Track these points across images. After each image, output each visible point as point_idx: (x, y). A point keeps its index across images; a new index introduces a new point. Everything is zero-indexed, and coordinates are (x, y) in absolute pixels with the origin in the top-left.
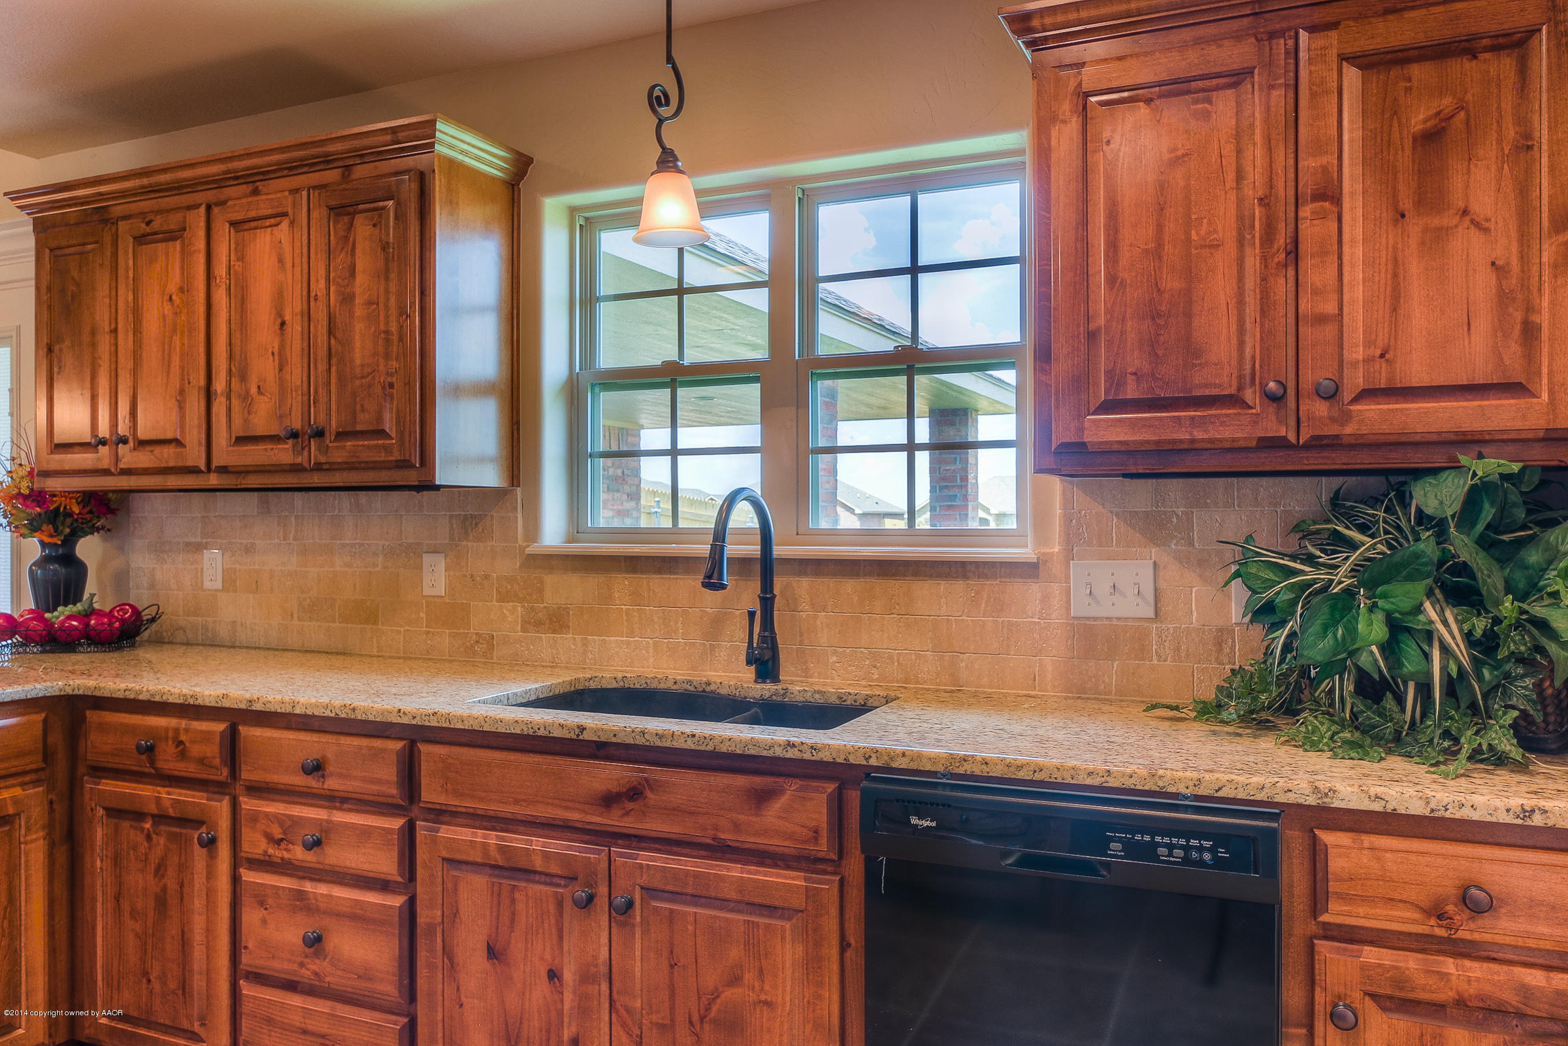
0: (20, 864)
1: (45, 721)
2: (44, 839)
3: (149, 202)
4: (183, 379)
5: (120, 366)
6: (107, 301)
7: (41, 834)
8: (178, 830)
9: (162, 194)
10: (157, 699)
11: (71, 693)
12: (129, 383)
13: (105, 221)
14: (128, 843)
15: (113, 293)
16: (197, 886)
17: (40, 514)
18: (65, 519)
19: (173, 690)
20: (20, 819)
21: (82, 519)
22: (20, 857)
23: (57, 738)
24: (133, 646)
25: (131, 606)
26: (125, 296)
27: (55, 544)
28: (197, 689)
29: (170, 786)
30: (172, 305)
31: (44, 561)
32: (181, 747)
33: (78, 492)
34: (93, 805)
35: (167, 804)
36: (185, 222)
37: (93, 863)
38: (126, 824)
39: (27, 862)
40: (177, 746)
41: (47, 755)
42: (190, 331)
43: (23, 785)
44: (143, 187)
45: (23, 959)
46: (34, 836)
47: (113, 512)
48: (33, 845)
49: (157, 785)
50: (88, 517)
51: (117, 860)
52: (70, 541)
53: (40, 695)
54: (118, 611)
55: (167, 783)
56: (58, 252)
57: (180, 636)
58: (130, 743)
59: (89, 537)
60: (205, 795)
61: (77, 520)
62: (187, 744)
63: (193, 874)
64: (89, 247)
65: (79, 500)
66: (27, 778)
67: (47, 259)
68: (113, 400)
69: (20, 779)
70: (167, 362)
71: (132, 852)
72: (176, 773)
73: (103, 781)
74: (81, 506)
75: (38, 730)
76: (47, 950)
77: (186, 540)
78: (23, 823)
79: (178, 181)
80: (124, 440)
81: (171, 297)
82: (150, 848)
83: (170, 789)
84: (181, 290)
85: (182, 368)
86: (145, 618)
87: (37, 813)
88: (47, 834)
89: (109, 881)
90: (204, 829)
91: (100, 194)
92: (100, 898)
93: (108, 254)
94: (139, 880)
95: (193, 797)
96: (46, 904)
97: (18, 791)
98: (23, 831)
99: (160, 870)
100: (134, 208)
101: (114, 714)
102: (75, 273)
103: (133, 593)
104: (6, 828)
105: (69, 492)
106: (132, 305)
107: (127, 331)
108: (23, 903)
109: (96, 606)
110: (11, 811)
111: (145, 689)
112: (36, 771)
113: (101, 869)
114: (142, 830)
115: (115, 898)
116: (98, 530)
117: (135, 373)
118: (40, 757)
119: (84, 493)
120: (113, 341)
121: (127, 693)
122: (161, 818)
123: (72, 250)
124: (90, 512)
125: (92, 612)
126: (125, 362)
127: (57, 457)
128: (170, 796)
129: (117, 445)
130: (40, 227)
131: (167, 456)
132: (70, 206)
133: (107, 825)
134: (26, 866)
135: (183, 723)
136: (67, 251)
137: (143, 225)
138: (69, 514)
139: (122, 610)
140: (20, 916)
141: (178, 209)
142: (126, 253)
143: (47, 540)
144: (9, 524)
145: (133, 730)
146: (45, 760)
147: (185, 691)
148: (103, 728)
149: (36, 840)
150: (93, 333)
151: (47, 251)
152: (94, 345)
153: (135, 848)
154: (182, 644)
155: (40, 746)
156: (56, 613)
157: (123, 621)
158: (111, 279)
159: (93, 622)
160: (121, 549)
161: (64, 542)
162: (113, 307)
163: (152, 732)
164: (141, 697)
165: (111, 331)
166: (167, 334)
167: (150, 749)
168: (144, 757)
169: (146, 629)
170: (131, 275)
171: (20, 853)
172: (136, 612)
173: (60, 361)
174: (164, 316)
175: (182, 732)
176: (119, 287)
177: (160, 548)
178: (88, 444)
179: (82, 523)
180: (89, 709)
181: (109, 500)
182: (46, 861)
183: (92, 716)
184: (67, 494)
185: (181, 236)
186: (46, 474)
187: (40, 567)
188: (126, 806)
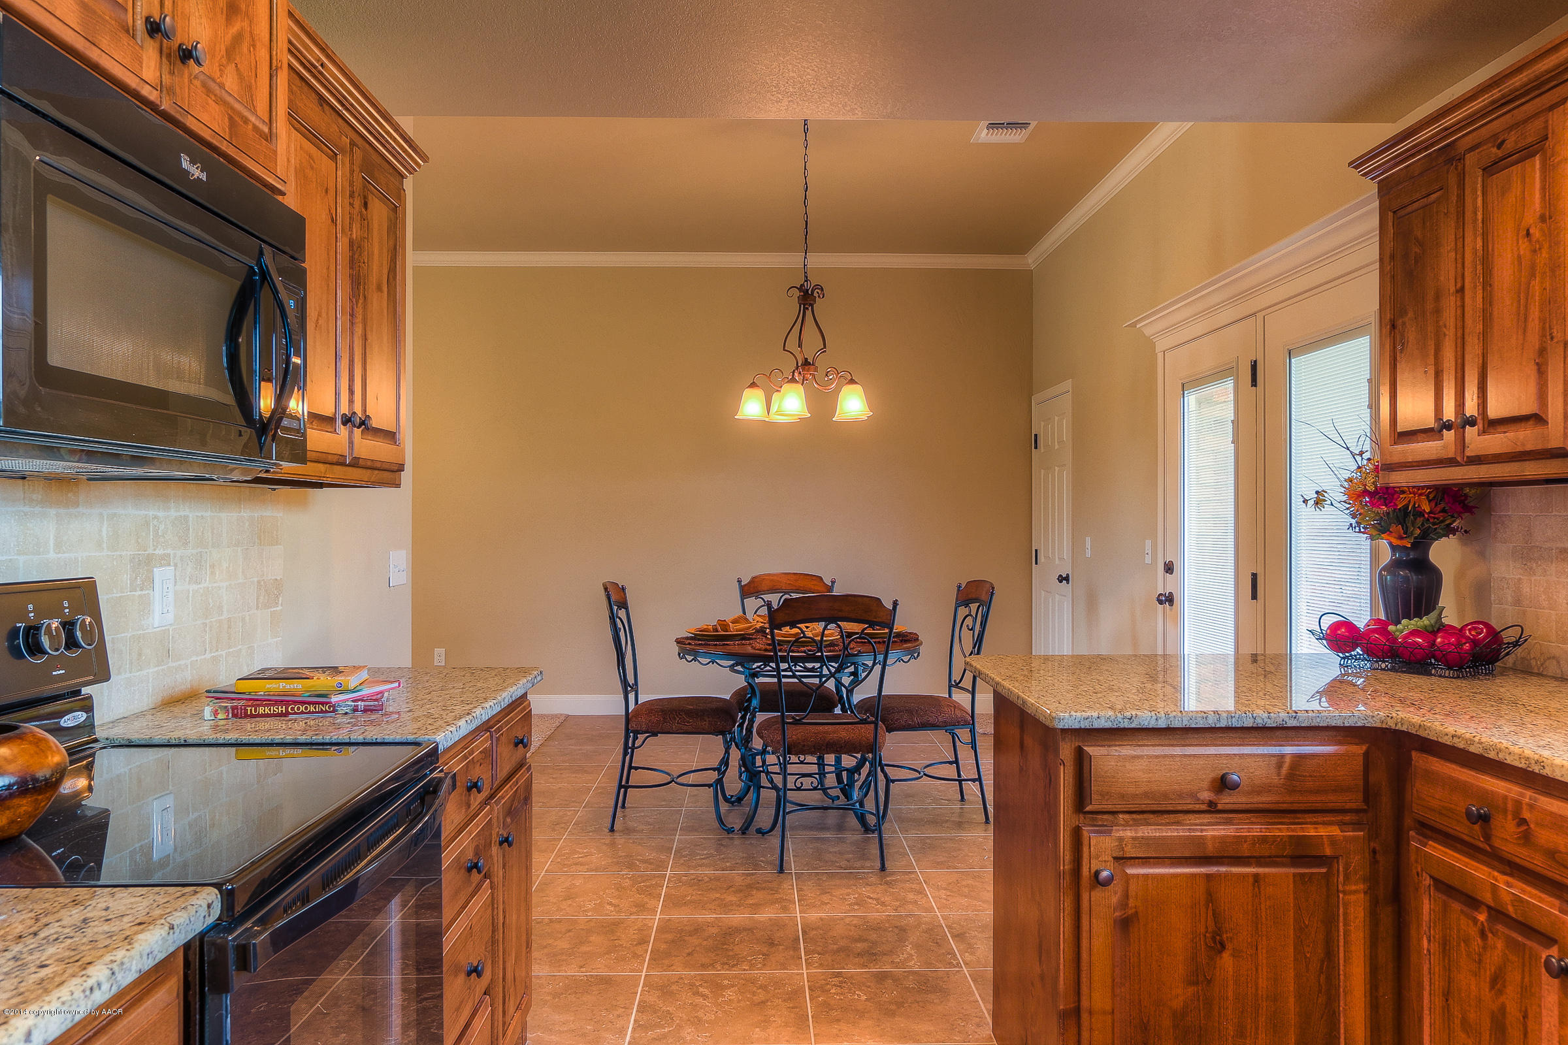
0: (1338, 915)
1: (1366, 755)
2: (1365, 893)
3: (1502, 119)
4: (1544, 336)
5: (1467, 331)
6: (1453, 255)
7: (1361, 887)
8: (1520, 938)
9: (1518, 103)
10: (1492, 755)
11: (1393, 727)
12: (1478, 350)
13: (1450, 161)
14: (1458, 931)
15: (1460, 245)
16: (1546, 1026)
17: (1388, 514)
18: (1415, 519)
19: (1512, 748)
20: (1338, 863)
21: (1434, 518)
22: (1338, 906)
23: (1380, 777)
24: (1491, 673)
25: (1487, 625)
26: (1473, 243)
27: (1405, 547)
28: (1546, 753)
29: (1511, 875)
30: (1530, 241)
31: (1396, 565)
32: (1524, 828)
33: (1428, 487)
34: (1419, 870)
35: (1507, 899)
36: (1546, 128)
37: (1420, 940)
38: (1456, 906)
39: (1345, 914)
40: (1519, 825)
41: (1369, 794)
42: (1553, 271)
43: (1342, 824)
44: (1493, 102)
45: (1342, 1026)
46: (1354, 888)
47: (1469, 509)
48: (1353, 898)
49: (1494, 868)
50: (1441, 516)
51: (1445, 946)
52: (1422, 544)
53: (1359, 724)
54: (1470, 630)
55: (1508, 869)
56: (1402, 213)
57: (1552, 668)
58: (1461, 804)
59: (1444, 539)
60: (1557, 902)
61: (1428, 520)
62: (1532, 826)
63: (1540, 1006)
64: (1434, 197)
65: (1431, 496)
66: (1347, 818)
67: (1391, 224)
68: (1459, 375)
69: (1340, 818)
70: (1523, 319)
71: (1462, 944)
72: (1518, 860)
73: (1430, 842)
74: (1433, 504)
75: (1358, 764)
76: (1368, 1025)
77: (1560, 545)
78: (1341, 869)
79: (1537, 78)
80: (1471, 422)
81: (1528, 230)
82: (1485, 948)
83: (1510, 879)
84: (1543, 218)
85: (1543, 321)
86: (1505, 641)
87: (1358, 860)
88: (1369, 888)
89: (1437, 969)
90: (1554, 951)
91: (1446, 129)
92: (1427, 987)
93: (1454, 198)
94: (1471, 984)
95: (1541, 900)
96: (1368, 970)
97: (1335, 831)
98: (1341, 878)
99: (1497, 981)
100: (1485, 132)
101: (1442, 762)
102: (1418, 233)
103: (1495, 607)
104: (1324, 870)
105: (1419, 488)
106: (1480, 253)
107: (1475, 287)
108: (1342, 962)
109: (1445, 621)
110: (1328, 852)
111: (1476, 739)
112: (1357, 811)
113: (1429, 951)
114: (1475, 921)
115: (1444, 995)
116: (1454, 531)
117: (1485, 336)
118: (1360, 796)
119: (1436, 488)
120: (1459, 303)
121: (1456, 740)
122: (1497, 914)
123: (1416, 206)
124: (1443, 511)
125: (1441, 628)
126: (1474, 326)
127: (1399, 447)
128: (1511, 889)
129: (1464, 427)
130: (1386, 189)
131: (1526, 438)
132: (1413, 156)
133: (1435, 900)
134: (1345, 919)
135: (1528, 795)
136: (1409, 209)
137: (1494, 150)
138: (1421, 514)
139: (1474, 628)
140: (1339, 975)
141: (1536, 115)
142: (1475, 191)
143: (1396, 542)
144: (1359, 524)
145: (1462, 788)
146: (1366, 800)
147: (1528, 753)
148: (1431, 778)
149: (1355, 892)
150: (1437, 298)
151: (1390, 214)
152: (1438, 311)
153: (1467, 941)
154: (1556, 678)
155: (1361, 783)
156: (1400, 627)
157: (1475, 642)
158: (1457, 228)
159: (1439, 640)
160: (1482, 554)
161: (1415, 545)
162: (1460, 261)
163: (1485, 796)
164: (1472, 749)
165: (1457, 291)
166: (1523, 279)
167: (1484, 819)
168: (1477, 827)
169: (1508, 654)
170: (1480, 216)
171: (1338, 902)
172: (1494, 634)
173: (1402, 336)
174: (1519, 257)
175: (1525, 807)
176: (1466, 235)
177: (1528, 555)
178: (1431, 430)
179: (1434, 524)
180: (1416, 750)
181: (1466, 496)
182: (1368, 919)
183: (1420, 760)
184: (1417, 490)
185: (1542, 149)
186: (1390, 467)
187: (1389, 573)
188: (1456, 883)
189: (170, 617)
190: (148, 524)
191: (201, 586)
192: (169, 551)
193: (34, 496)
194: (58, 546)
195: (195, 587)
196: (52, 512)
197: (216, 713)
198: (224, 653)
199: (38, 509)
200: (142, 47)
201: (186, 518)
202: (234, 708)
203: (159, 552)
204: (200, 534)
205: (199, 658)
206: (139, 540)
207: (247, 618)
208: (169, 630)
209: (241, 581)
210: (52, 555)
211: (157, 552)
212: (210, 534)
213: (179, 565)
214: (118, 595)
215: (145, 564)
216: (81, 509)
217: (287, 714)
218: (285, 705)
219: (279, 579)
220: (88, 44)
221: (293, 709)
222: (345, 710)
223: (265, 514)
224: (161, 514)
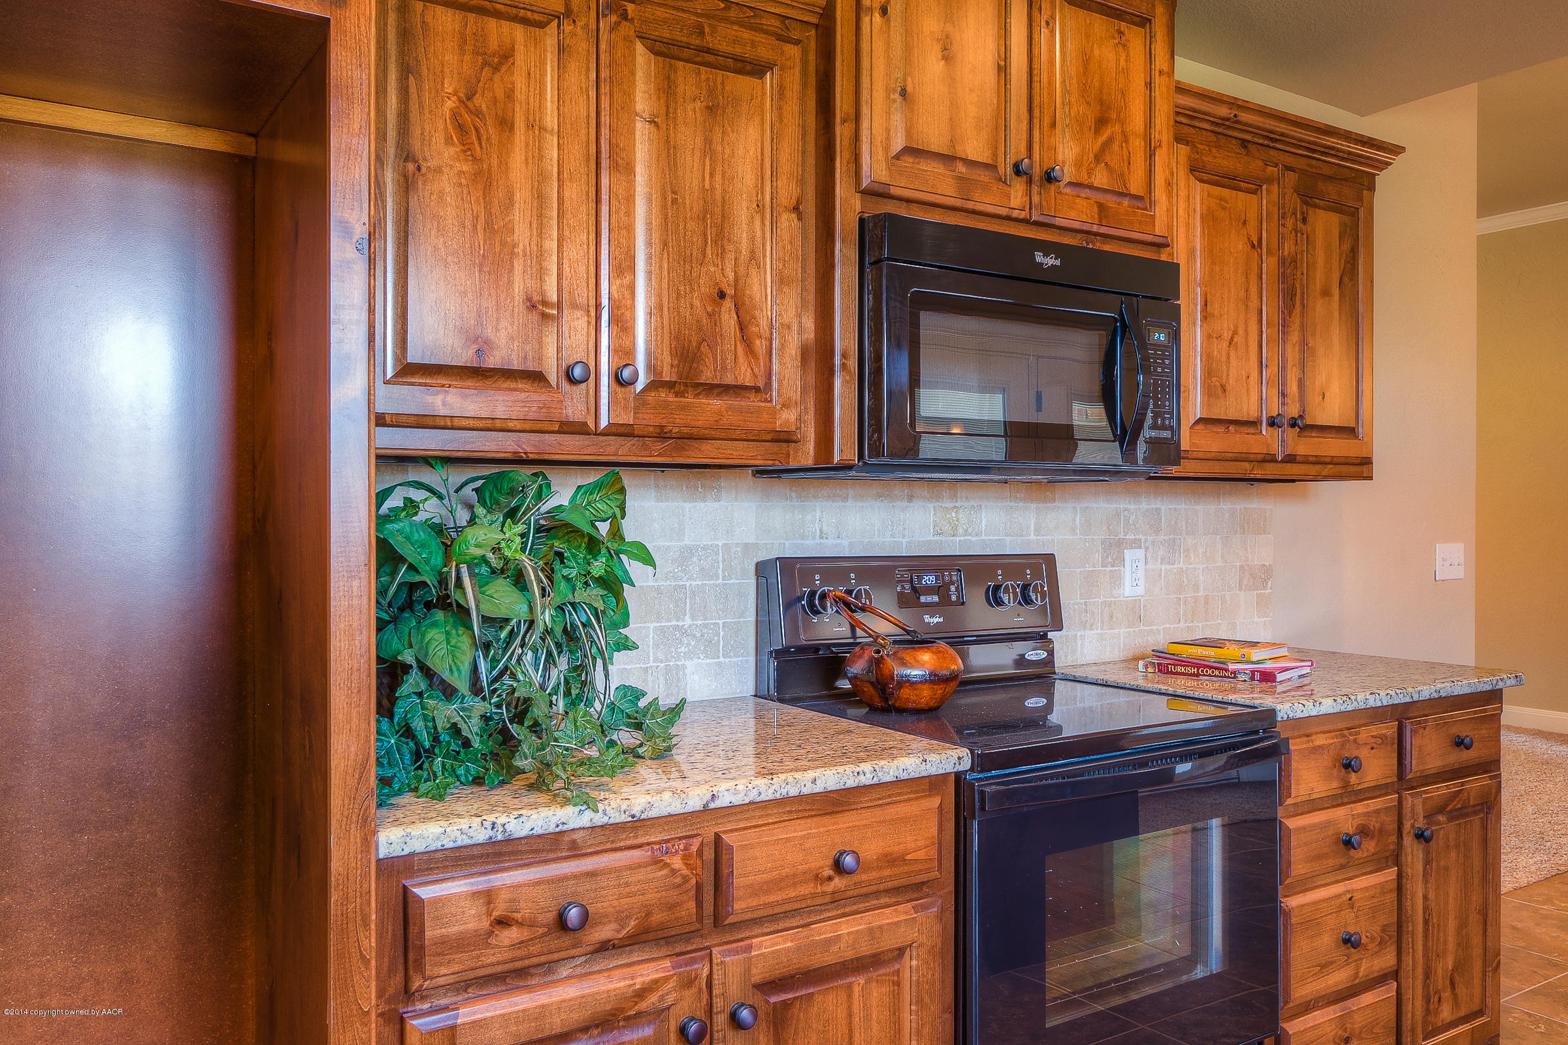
189: (1140, 590)
190: (1118, 515)
191: (1175, 566)
192: (1140, 536)
193: (1018, 495)
194: (1038, 531)
195: (1169, 567)
196: (1033, 506)
197: (1146, 667)
198: (1201, 625)
199: (1021, 504)
200: (1010, 186)
201: (1158, 510)
202: (1159, 664)
203: (1131, 537)
204: (1173, 523)
205: (1172, 626)
206: (1111, 528)
207: (1228, 598)
208: (1140, 600)
209: (1220, 564)
210: (1033, 537)
211: (1127, 537)
212: (1184, 523)
213: (1151, 549)
214: (1091, 569)
215: (1115, 549)
216: (1056, 504)
217: (1198, 675)
218: (1199, 668)
219: (1267, 564)
220: (964, 201)
221: (1202, 671)
222: (1243, 677)
223: (1249, 506)
224: (1132, 507)
